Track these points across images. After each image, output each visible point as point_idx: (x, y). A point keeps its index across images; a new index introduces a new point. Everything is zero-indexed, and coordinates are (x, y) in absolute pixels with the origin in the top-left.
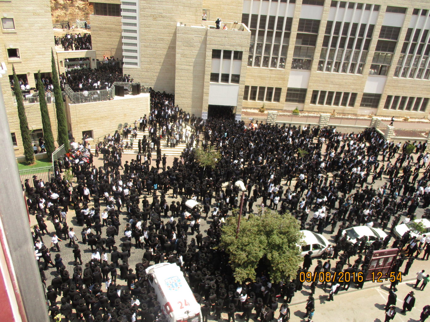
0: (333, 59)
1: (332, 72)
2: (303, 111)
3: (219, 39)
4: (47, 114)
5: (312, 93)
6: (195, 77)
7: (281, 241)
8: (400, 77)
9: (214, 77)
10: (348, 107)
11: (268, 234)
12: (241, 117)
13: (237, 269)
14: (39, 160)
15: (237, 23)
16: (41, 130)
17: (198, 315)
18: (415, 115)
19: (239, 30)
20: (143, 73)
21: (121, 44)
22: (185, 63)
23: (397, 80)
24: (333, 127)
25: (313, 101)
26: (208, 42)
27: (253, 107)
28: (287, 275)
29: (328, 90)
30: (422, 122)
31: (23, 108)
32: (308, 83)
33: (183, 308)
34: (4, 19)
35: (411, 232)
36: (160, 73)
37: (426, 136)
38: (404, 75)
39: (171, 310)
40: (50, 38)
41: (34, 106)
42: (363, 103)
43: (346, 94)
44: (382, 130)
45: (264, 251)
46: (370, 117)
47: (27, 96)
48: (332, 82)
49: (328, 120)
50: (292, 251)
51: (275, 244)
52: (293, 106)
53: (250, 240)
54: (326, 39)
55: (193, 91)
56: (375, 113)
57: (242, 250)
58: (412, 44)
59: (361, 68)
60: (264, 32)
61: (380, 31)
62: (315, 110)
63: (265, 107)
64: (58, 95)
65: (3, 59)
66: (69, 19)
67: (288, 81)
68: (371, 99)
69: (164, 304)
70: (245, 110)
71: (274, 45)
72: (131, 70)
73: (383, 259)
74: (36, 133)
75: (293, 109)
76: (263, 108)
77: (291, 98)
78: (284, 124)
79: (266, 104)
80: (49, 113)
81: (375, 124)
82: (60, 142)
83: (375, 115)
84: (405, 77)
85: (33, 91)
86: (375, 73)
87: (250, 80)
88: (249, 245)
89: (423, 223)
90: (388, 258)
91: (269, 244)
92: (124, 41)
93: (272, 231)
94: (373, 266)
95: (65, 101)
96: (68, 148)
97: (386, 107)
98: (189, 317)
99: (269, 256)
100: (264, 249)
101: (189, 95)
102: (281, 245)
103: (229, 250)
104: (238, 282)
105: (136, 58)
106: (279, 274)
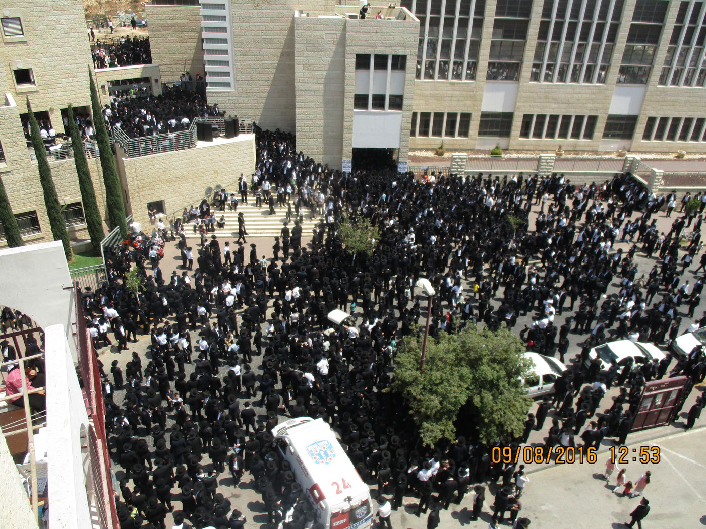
0: (556, 61)
1: (555, 83)
2: (507, 150)
3: (367, 36)
4: (89, 177)
5: (521, 119)
6: (326, 102)
7: (495, 375)
8: (670, 86)
9: (361, 101)
10: (582, 140)
11: (474, 364)
12: (407, 166)
13: (425, 424)
14: (79, 254)
15: (394, 7)
16: (79, 203)
17: (365, 503)
18: (694, 147)
19: (397, 18)
20: (241, 99)
21: (200, 51)
22: (311, 80)
23: (664, 91)
24: (558, 177)
25: (525, 133)
26: (348, 43)
27: (425, 147)
28: (510, 431)
29: (548, 112)
31: (48, 170)
32: (516, 102)
33: (341, 492)
34: (6, 20)
36: (268, 97)
38: (675, 82)
39: (322, 497)
40: (84, 48)
41: (65, 164)
42: (607, 132)
43: (580, 119)
45: (468, 392)
46: (620, 155)
47: (52, 148)
48: (555, 99)
49: (553, 164)
50: (513, 390)
51: (486, 380)
52: (491, 141)
53: (444, 375)
54: (544, 27)
55: (326, 126)
56: (627, 147)
57: (431, 392)
58: (689, 28)
59: (603, 73)
60: (438, 19)
61: (634, 8)
62: (527, 148)
63: (445, 147)
64: (104, 144)
65: (8, 88)
66: (106, 12)
67: (481, 101)
68: (622, 124)
69: (309, 487)
70: (411, 153)
71: (457, 41)
72: (220, 95)
73: (662, 395)
74: (71, 209)
75: (492, 147)
76: (441, 148)
77: (488, 130)
78: (480, 174)
79: (446, 142)
80: (91, 175)
81: (630, 167)
82: (112, 223)
83: (629, 151)
84: (677, 84)
85: (61, 139)
86: (626, 81)
87: (417, 102)
88: (441, 383)
90: (669, 393)
91: (475, 380)
92: (206, 46)
93: (480, 359)
94: (646, 407)
95: (114, 152)
96: (125, 232)
97: (647, 136)
98: (352, 507)
99: (476, 400)
100: (468, 389)
101: (319, 132)
102: (495, 382)
103: (409, 393)
104: (428, 446)
105: (227, 74)
106: (494, 428)
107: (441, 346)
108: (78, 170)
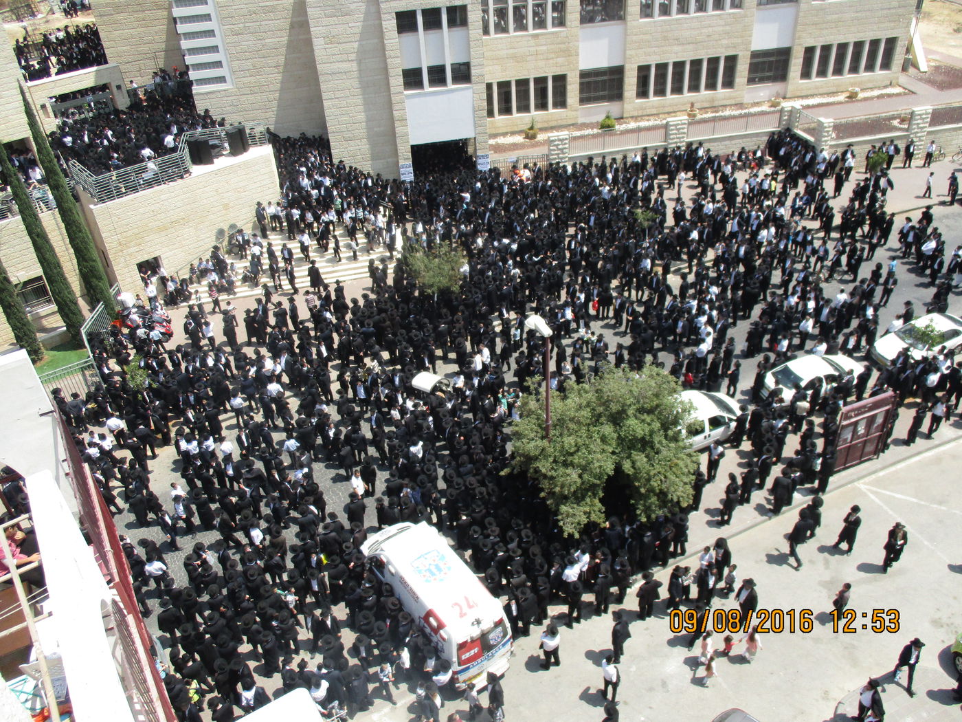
1: (675, 16)
2: (622, 118)
4: (47, 241)
5: (635, 73)
6: (365, 86)
7: (647, 429)
9: (412, 78)
10: (721, 92)
11: (617, 419)
12: (489, 160)
13: (564, 508)
14: (52, 349)
16: (40, 278)
17: (499, 623)
18: (869, 81)
20: (244, 98)
21: (174, 36)
22: (338, 58)
23: (822, 9)
24: (694, 147)
25: (642, 92)
27: (509, 130)
28: (675, 499)
29: (671, 59)
30: (889, 96)
32: (625, 51)
33: (465, 614)
35: (911, 349)
36: (282, 90)
37: (906, 126)
39: (441, 626)
41: (10, 226)
42: (752, 76)
43: (714, 62)
44: (805, 131)
45: (614, 457)
46: (774, 105)
48: (678, 39)
49: (685, 130)
50: (673, 445)
51: (635, 438)
52: (599, 111)
53: (579, 440)
55: (369, 120)
56: (781, 92)
57: (566, 464)
62: (648, 112)
63: (537, 126)
64: (60, 189)
67: (577, 55)
68: (771, 62)
69: (423, 615)
70: (492, 142)
72: (213, 96)
73: (865, 421)
74: (30, 287)
75: (600, 118)
76: (531, 128)
77: (592, 94)
78: (591, 158)
79: (538, 119)
80: (50, 236)
81: (789, 120)
82: (92, 299)
83: (784, 98)
88: (578, 450)
89: (934, 324)
90: (874, 417)
91: (621, 440)
92: (182, 28)
93: (624, 411)
94: (846, 439)
95: (77, 198)
96: (113, 309)
97: (806, 74)
98: (482, 631)
99: (627, 466)
100: (613, 453)
101: (361, 130)
102: (647, 438)
103: (537, 471)
104: (571, 536)
105: (218, 64)
106: (654, 499)
107: (569, 401)
108: (30, 233)
